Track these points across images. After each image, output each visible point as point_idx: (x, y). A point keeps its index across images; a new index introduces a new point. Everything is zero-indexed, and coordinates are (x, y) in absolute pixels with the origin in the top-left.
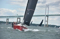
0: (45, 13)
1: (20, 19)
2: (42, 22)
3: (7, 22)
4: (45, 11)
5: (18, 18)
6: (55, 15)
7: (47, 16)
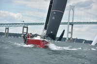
0: (68, 19)
1: (27, 28)
2: (63, 34)
3: (7, 33)
4: (68, 17)
5: (24, 27)
6: (84, 23)
7: (72, 24)
